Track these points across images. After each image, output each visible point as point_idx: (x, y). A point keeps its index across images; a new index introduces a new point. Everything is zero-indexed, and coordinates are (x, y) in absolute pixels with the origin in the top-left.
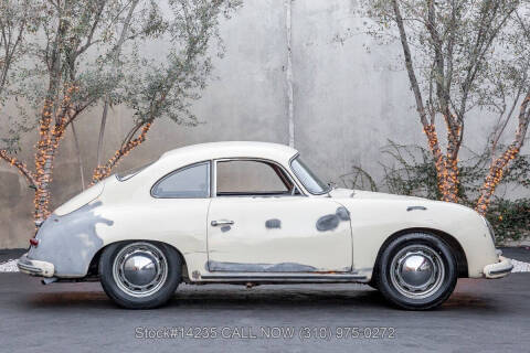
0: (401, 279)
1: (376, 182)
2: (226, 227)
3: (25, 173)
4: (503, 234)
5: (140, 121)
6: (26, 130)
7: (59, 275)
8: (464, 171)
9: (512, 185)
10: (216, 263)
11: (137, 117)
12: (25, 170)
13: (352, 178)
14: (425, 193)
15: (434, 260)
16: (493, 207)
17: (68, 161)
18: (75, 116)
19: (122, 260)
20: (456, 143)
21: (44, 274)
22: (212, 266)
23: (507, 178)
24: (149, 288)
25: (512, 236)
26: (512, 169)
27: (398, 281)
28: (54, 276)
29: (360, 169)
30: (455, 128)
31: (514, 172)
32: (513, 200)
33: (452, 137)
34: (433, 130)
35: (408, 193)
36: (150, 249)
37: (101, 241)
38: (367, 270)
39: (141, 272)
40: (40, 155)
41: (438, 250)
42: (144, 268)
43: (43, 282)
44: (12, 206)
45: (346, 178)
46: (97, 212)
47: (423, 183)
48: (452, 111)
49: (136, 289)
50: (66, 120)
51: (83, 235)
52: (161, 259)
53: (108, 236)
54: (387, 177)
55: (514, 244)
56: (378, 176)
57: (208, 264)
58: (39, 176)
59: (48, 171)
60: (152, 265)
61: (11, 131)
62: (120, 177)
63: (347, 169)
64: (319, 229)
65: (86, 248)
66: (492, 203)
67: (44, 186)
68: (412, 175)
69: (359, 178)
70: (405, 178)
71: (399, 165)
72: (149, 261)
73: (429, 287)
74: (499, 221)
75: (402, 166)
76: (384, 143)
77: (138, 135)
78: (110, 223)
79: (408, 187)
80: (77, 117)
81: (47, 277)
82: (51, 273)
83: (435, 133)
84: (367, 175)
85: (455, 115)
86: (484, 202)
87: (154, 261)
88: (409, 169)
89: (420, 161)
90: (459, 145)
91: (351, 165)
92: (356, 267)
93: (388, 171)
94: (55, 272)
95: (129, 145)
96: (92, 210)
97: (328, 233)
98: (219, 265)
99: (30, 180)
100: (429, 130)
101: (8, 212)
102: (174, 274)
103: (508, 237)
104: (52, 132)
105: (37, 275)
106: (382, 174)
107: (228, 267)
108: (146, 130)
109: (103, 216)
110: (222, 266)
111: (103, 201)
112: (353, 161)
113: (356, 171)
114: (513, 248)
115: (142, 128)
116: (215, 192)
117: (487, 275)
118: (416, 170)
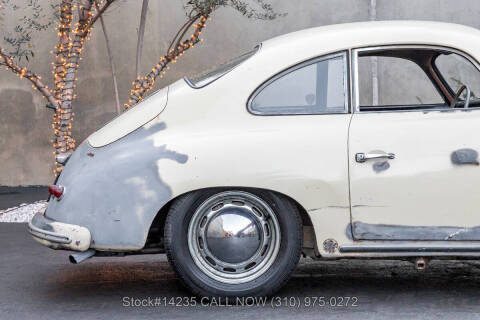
2: (382, 164)
3: (39, 88)
5: (195, 13)
6: (40, 27)
7: (98, 246)
10: (366, 226)
11: (191, 7)
12: (40, 84)
17: (93, 76)
18: (105, 9)
19: (203, 220)
21: (73, 245)
22: (359, 230)
24: (248, 267)
28: (90, 249)
36: (249, 201)
37: (168, 189)
39: (236, 241)
40: (59, 64)
42: (240, 234)
43: (72, 259)
44: (25, 133)
46: (159, 139)
49: (227, 270)
50: (93, 13)
51: (137, 180)
52: (268, 218)
53: (179, 180)
57: (352, 227)
58: (59, 91)
59: (70, 85)
60: (252, 229)
61: (18, 29)
62: (192, 83)
65: (143, 201)
67: (65, 105)
72: (248, 221)
77: (190, 35)
78: (182, 159)
80: (109, 9)
81: (77, 251)
82: (85, 245)
87: (256, 222)
94: (93, 242)
95: (178, 48)
96: (149, 138)
98: (371, 230)
99: (47, 97)
101: (21, 140)
102: (291, 243)
104: (75, 31)
105: (62, 246)
107: (387, 233)
108: (200, 28)
109: (171, 147)
110: (377, 232)
111: (167, 122)
115: (195, 26)
116: (357, 104)
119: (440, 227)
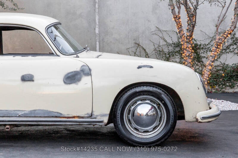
0: (132, 122)
1: (148, 53)
4: (224, 85)
8: (202, 46)
9: (230, 55)
13: (134, 49)
14: (178, 60)
15: (159, 107)
16: (219, 68)
20: (192, 25)
23: (228, 50)
25: (230, 86)
26: (231, 45)
27: (131, 123)
29: (139, 45)
30: (192, 16)
31: (231, 47)
32: (231, 64)
33: (189, 22)
34: (179, 18)
35: (168, 60)
38: (104, 115)
41: (161, 100)
45: (130, 50)
47: (177, 54)
48: (190, 5)
54: (155, 50)
55: (231, 91)
56: (150, 49)
63: (131, 44)
64: (65, 83)
66: (218, 66)
68: (171, 48)
69: (138, 49)
70: (166, 50)
71: (162, 43)
73: (154, 128)
74: (222, 76)
75: (165, 43)
76: (153, 29)
79: (168, 56)
83: (181, 20)
84: (143, 49)
85: (192, 7)
86: (210, 65)
88: (168, 45)
89: (175, 40)
90: (194, 27)
91: (134, 42)
92: (95, 113)
93: (156, 46)
97: (73, 86)
100: (177, 18)
103: (228, 86)
106: (152, 48)
112: (134, 40)
113: (137, 45)
114: (231, 93)
117: (200, 120)
118: (173, 45)
119: (15, 111)
